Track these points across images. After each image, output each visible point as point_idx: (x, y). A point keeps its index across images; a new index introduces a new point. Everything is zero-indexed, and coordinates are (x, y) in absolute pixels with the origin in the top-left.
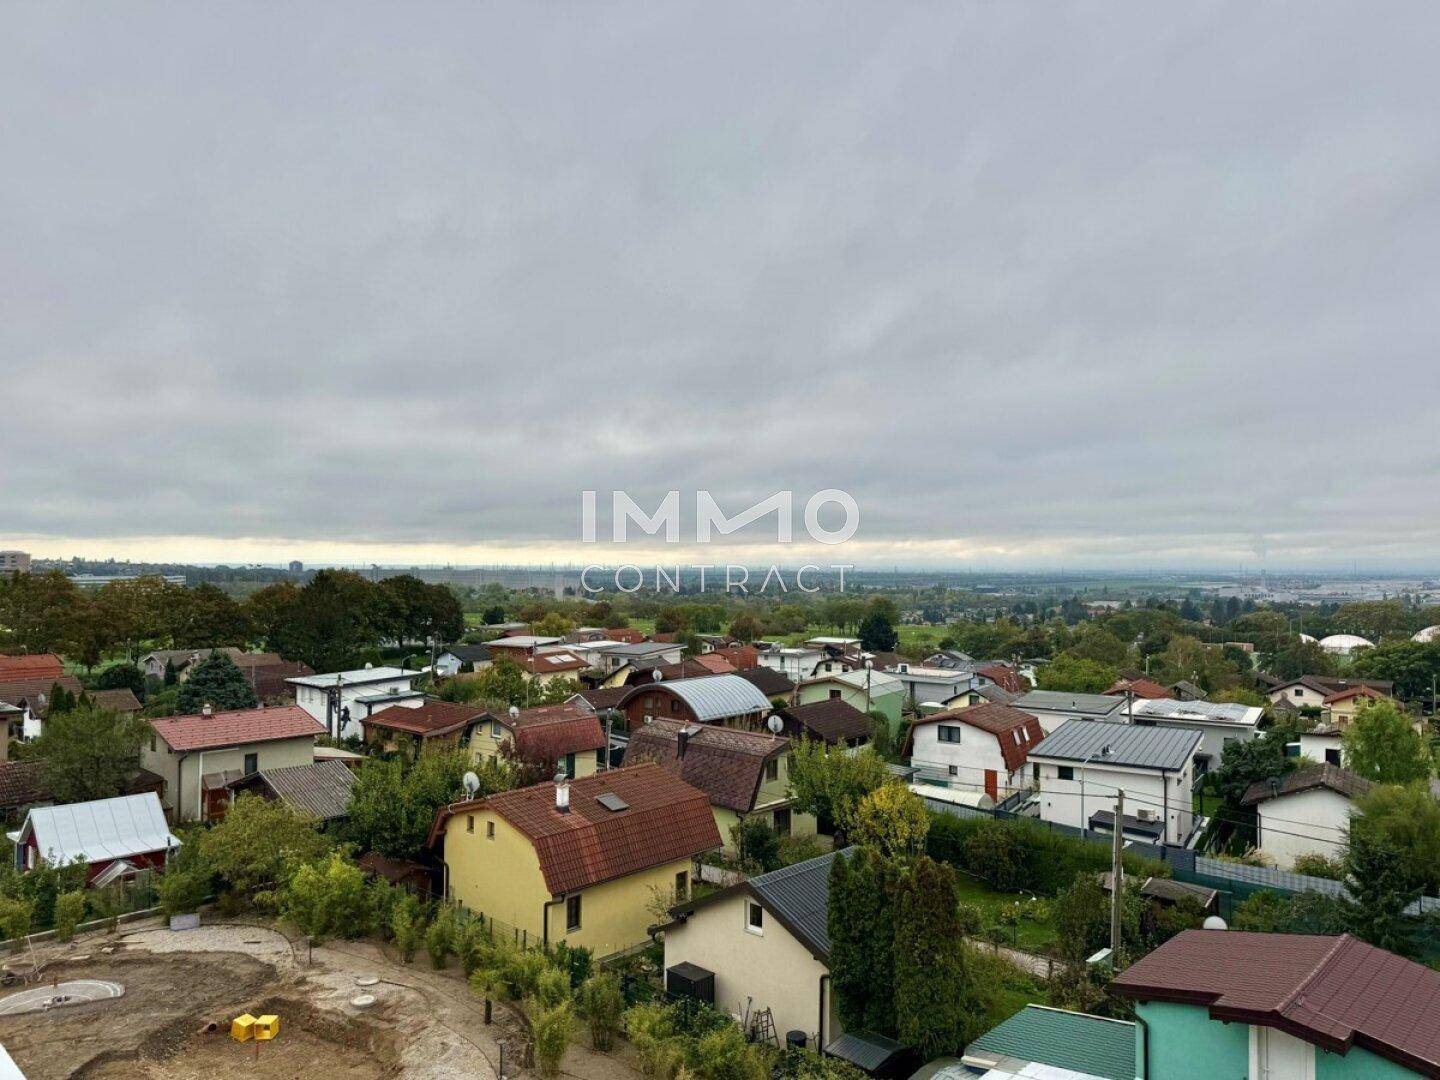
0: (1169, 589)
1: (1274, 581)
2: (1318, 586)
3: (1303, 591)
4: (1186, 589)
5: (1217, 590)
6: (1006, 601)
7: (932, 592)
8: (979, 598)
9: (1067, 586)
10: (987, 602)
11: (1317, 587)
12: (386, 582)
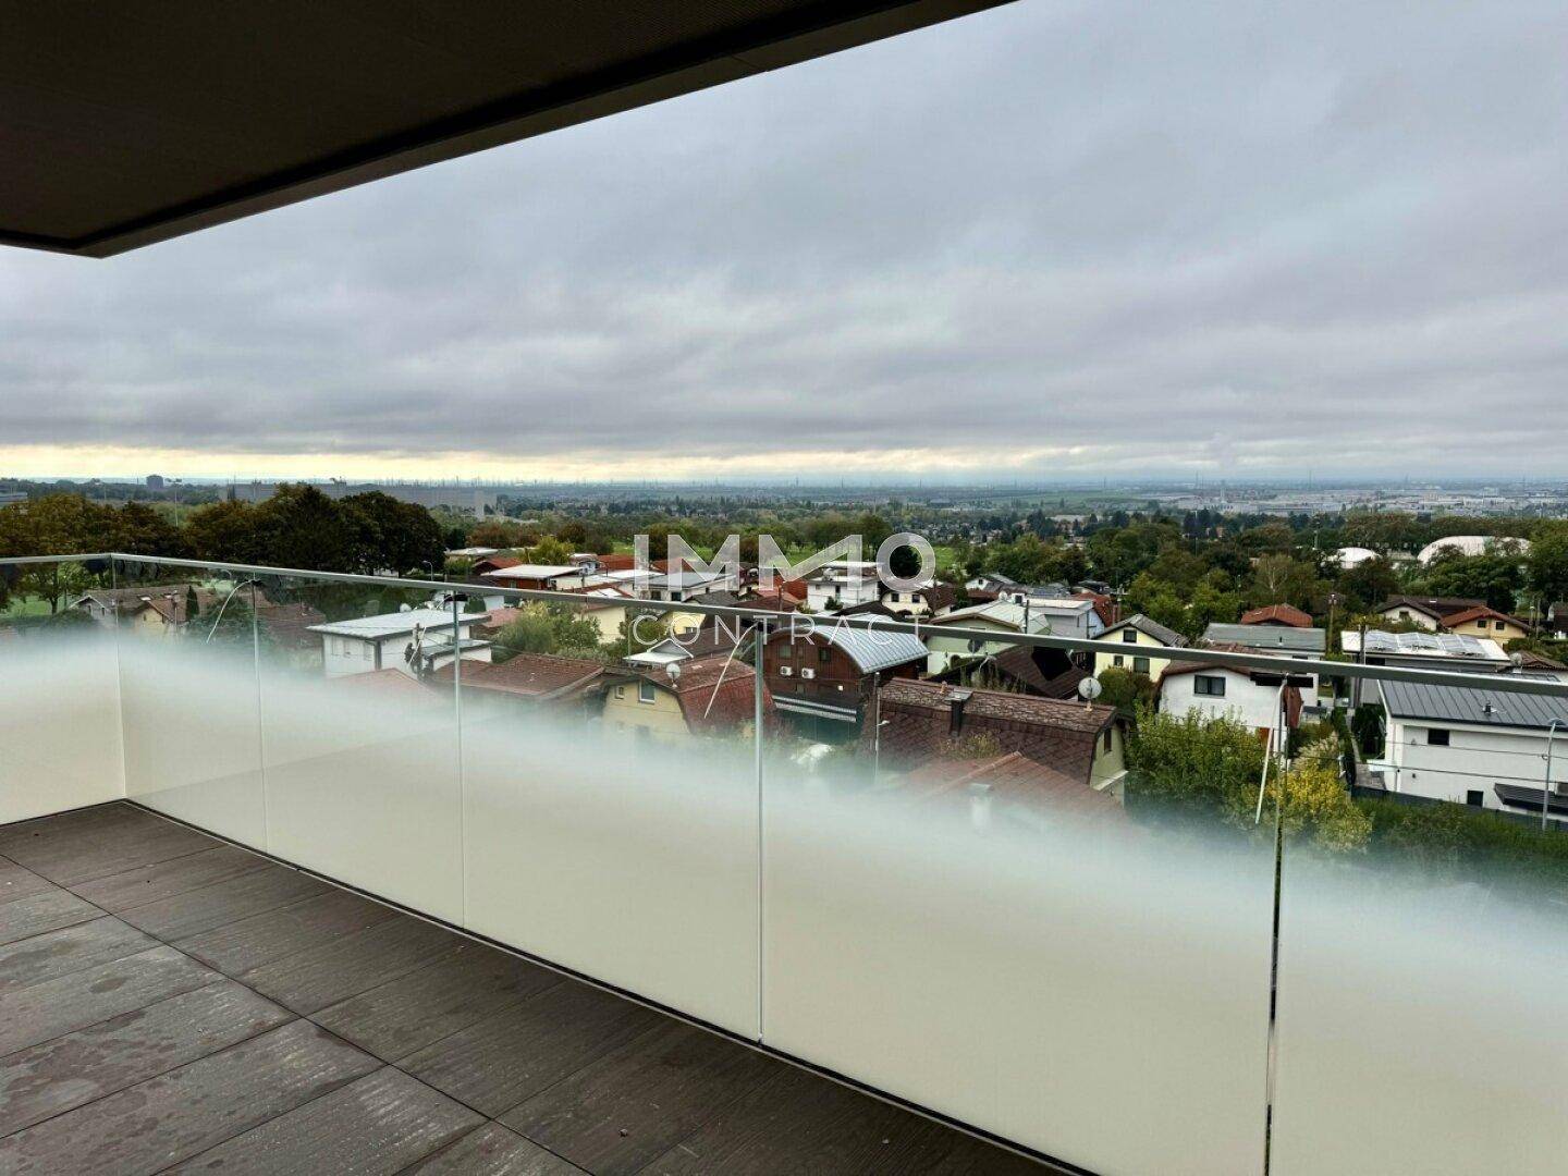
0: (1124, 501)
1: (1234, 492)
2: (1275, 496)
3: (1261, 502)
4: (1144, 501)
5: (1175, 501)
6: (966, 517)
7: (888, 508)
8: (936, 514)
9: (1023, 500)
10: (946, 518)
11: (1273, 497)
12: (349, 499)
